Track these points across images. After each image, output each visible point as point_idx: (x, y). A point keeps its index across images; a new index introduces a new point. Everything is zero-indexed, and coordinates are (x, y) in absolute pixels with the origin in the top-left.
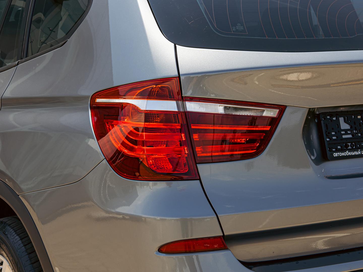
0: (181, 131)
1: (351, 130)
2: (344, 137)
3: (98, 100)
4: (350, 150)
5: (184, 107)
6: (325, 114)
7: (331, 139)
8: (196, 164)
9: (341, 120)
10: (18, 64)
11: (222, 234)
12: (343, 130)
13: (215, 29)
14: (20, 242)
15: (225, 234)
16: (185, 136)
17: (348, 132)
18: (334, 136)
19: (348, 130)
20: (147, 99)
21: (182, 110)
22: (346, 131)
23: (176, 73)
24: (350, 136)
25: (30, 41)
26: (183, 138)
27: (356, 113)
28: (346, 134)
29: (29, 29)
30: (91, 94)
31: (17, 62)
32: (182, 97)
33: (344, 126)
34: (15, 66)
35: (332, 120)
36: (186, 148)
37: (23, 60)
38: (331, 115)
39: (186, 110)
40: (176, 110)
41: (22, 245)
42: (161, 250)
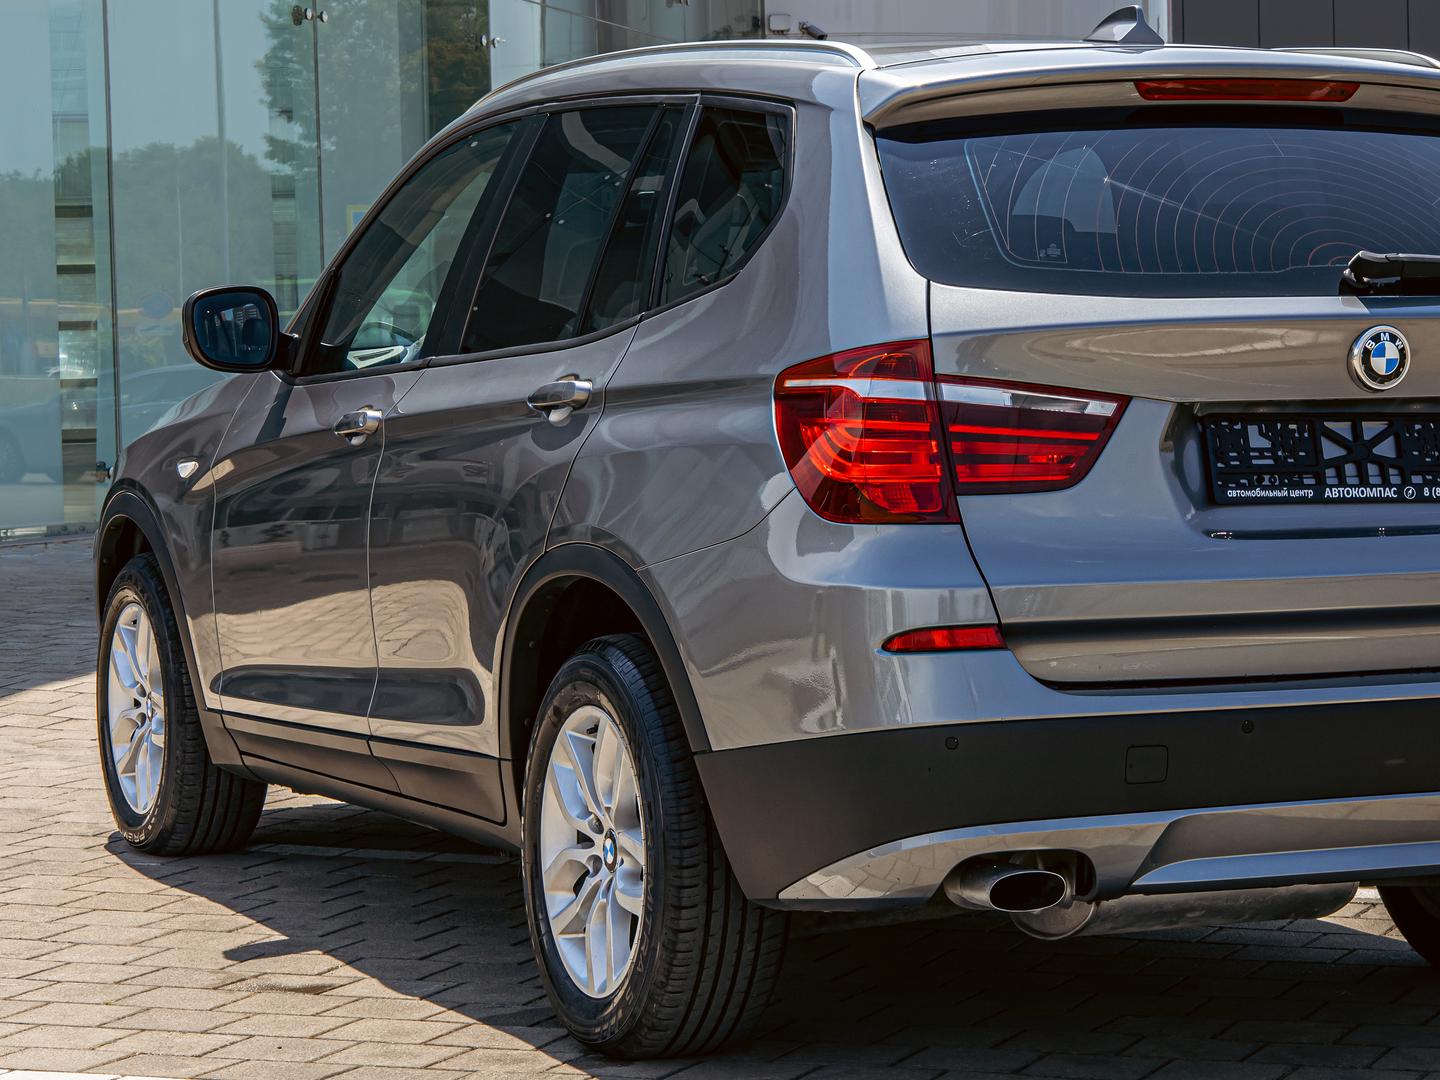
0: (929, 436)
1: (1273, 450)
2: (1254, 462)
3: (789, 383)
4: (1264, 488)
5: (936, 392)
6: (1216, 418)
7: (1227, 464)
8: (956, 495)
9: (1253, 430)
10: (641, 320)
11: (996, 622)
12: (1254, 450)
13: (1008, 255)
14: (635, 671)
15: (1003, 621)
16: (938, 446)
17: (1266, 454)
18: (1234, 458)
19: (1267, 450)
20: (872, 377)
21: (933, 399)
22: (1261, 451)
23: (925, 333)
24: (1271, 462)
25: (666, 278)
26: (934, 448)
27: (1287, 419)
28: (1262, 457)
29: (665, 247)
30: (776, 370)
31: (639, 316)
32: (935, 376)
33: (1257, 440)
34: (634, 325)
35: (1232, 429)
36: (938, 467)
37: (652, 312)
38: (1232, 419)
39: (939, 397)
40: (924, 399)
41: (639, 676)
42: (887, 646)
